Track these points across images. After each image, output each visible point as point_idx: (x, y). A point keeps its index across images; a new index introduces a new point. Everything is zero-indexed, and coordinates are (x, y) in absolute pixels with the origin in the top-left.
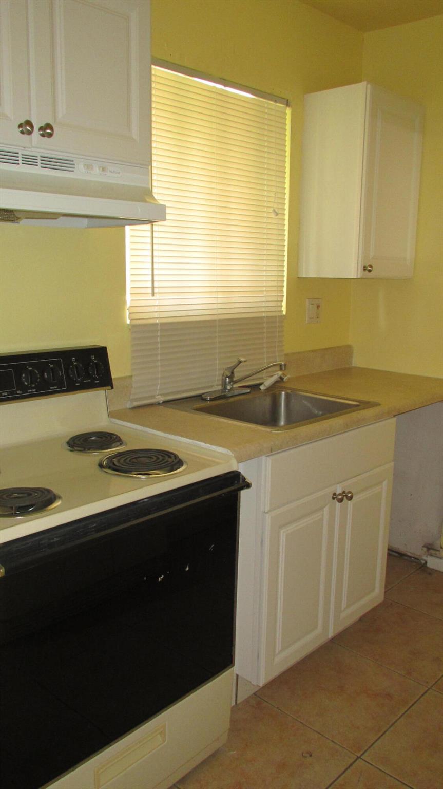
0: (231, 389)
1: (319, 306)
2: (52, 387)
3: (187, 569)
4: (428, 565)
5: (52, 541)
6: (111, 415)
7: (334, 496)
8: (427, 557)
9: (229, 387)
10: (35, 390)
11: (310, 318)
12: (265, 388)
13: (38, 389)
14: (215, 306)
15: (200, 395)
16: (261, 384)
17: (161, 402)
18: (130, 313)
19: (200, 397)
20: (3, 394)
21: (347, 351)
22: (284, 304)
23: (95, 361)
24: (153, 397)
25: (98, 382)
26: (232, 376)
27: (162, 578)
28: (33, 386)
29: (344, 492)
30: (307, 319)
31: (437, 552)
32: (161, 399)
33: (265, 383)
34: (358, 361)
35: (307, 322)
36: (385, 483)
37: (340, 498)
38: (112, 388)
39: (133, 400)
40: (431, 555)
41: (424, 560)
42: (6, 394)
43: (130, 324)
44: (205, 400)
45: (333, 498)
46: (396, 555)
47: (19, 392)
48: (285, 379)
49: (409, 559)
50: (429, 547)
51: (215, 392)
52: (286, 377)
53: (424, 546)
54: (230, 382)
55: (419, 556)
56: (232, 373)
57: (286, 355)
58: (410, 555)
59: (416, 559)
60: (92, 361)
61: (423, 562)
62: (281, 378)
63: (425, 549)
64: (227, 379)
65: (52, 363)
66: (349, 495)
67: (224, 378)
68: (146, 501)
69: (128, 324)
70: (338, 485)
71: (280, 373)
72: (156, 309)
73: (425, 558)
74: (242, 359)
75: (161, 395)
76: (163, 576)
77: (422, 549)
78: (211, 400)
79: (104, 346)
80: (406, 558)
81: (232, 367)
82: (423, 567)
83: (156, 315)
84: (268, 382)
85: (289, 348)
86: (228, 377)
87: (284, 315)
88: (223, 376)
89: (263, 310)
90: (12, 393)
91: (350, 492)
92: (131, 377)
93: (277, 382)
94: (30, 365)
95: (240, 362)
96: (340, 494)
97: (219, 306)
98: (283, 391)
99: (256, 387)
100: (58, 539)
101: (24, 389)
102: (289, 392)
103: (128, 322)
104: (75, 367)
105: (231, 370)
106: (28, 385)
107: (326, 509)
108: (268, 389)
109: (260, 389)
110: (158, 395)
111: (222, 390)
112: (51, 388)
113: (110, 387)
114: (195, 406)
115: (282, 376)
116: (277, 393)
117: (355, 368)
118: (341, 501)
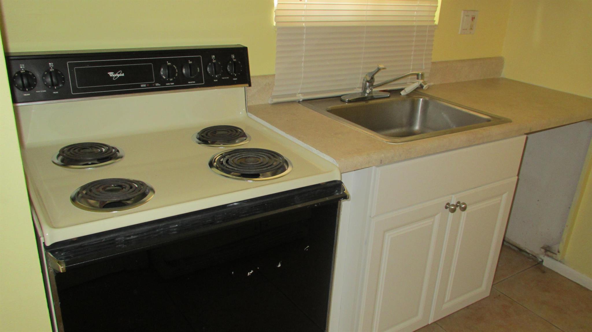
0: (370, 92)
1: (474, 18)
2: (190, 81)
3: (279, 266)
4: (544, 264)
5: (128, 238)
6: (249, 109)
7: (447, 206)
8: (544, 256)
9: (368, 91)
10: (173, 84)
11: (464, 30)
12: (405, 94)
13: (176, 82)
14: (364, 13)
15: (339, 97)
16: (402, 89)
17: (301, 100)
18: (276, 16)
19: (339, 98)
20: (142, 86)
21: (498, 62)
22: (437, 14)
23: (234, 60)
24: (294, 95)
25: (236, 79)
26: (371, 81)
27: (251, 273)
28: (171, 80)
29: (458, 202)
30: (460, 29)
31: (554, 255)
32: (301, 98)
33: (406, 89)
34: (506, 73)
35: (459, 33)
36: (505, 196)
37: (453, 208)
38: (250, 85)
39: (274, 97)
40: (548, 256)
41: (541, 259)
42: (145, 85)
43: (275, 27)
44: (343, 101)
45: (446, 208)
46: (516, 249)
47: (157, 84)
48: (425, 87)
49: (527, 255)
50: (548, 249)
51: (355, 94)
52: (426, 85)
53: (543, 248)
54: (369, 86)
55: (537, 254)
56: (372, 78)
57: (433, 63)
58: (528, 251)
59: (534, 256)
60: (231, 59)
61: (540, 260)
62: (421, 86)
63: (543, 250)
64: (368, 83)
65: (191, 59)
66: (463, 206)
67: (364, 82)
68: (236, 205)
69: (274, 26)
70: (453, 196)
71: (421, 81)
72: (303, 13)
73: (543, 258)
74: (381, 66)
75: (301, 93)
76: (252, 271)
77: (540, 250)
78: (350, 101)
79: (245, 45)
80: (525, 254)
81: (372, 73)
82: (538, 265)
83: (303, 19)
84: (409, 89)
85: (437, 56)
86: (368, 81)
87: (436, 25)
88: (364, 80)
89: (414, 19)
90: (151, 85)
91: (464, 204)
92: (274, 75)
93: (417, 88)
94: (170, 60)
95: (379, 70)
96: (453, 205)
97: (369, 13)
98: (421, 98)
99: (397, 92)
100: (135, 237)
101: (163, 82)
102: (427, 99)
103: (275, 24)
104: (213, 64)
105: (371, 76)
106: (166, 79)
107: (438, 217)
108: (409, 95)
109: (401, 94)
110: (299, 93)
111: (361, 93)
112: (189, 83)
113: (248, 85)
114: (330, 107)
115: (423, 84)
116: (416, 99)
117: (503, 79)
118: (453, 211)
